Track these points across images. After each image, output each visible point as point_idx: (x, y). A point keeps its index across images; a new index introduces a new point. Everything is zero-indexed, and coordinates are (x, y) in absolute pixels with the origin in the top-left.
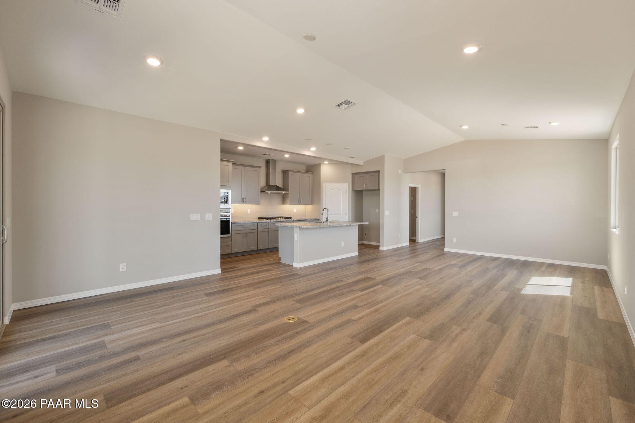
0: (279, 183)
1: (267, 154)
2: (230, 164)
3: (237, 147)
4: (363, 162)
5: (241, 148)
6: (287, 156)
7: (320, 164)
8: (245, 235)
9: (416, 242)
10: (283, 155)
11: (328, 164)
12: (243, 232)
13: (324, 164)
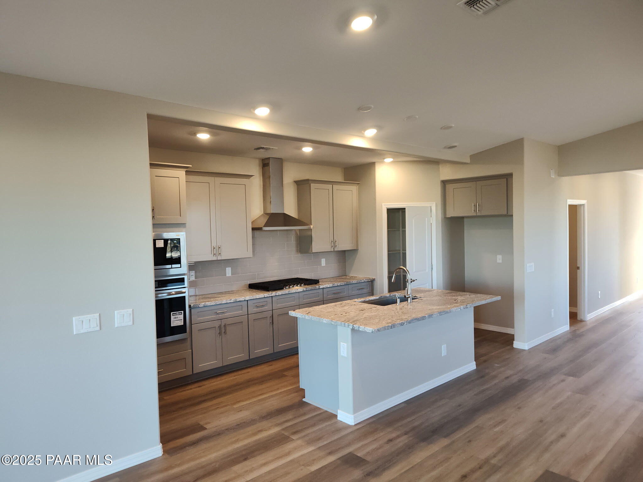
0: (291, 209)
1: (263, 148)
2: (182, 173)
3: (195, 134)
4: (470, 156)
5: (204, 137)
6: (307, 150)
7: (374, 164)
8: (222, 330)
9: (579, 318)
10: (300, 148)
11: (392, 162)
12: (217, 324)
13: (383, 162)
